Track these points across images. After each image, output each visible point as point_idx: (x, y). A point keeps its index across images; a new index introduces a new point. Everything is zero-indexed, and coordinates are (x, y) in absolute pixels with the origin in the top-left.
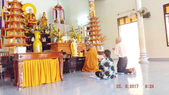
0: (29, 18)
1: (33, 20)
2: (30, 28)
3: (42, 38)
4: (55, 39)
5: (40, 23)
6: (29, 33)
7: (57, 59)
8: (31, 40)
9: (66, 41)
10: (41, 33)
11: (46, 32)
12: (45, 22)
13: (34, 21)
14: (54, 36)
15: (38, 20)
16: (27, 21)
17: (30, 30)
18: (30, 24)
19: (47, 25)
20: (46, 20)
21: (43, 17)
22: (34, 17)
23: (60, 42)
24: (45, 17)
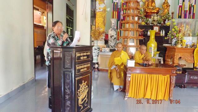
0: (148, 6)
1: (152, 7)
2: (148, 19)
3: (160, 31)
4: (174, 41)
5: (160, 10)
6: (146, 25)
7: (168, 76)
8: (147, 33)
9: (189, 46)
10: (160, 25)
11: (166, 22)
12: (167, 10)
13: (153, 9)
14: (172, 37)
15: (158, 8)
16: (145, 10)
17: (147, 21)
18: (148, 13)
19: (169, 13)
20: (168, 6)
21: (164, 3)
22: (153, 4)
23: (179, 46)
24: (167, 2)
